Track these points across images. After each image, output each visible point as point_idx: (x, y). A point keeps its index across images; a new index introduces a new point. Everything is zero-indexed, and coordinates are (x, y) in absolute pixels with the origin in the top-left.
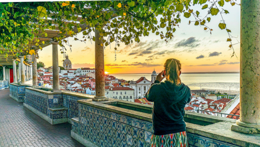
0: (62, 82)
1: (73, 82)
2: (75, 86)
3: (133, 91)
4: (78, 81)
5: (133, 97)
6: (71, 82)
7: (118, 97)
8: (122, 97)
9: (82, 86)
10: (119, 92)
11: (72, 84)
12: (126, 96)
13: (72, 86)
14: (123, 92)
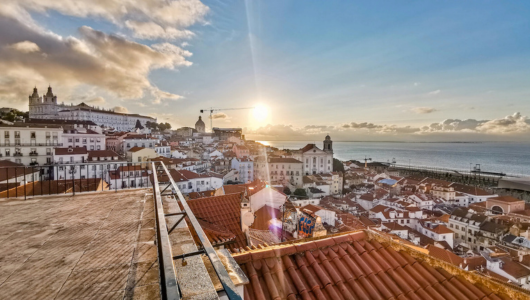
0: (195, 148)
1: (211, 149)
2: (213, 154)
3: (300, 165)
4: (216, 148)
5: (300, 173)
6: (208, 149)
7: (279, 172)
8: (285, 173)
9: (224, 154)
10: (280, 165)
11: (210, 152)
12: (290, 171)
13: (211, 155)
14: (286, 165)
